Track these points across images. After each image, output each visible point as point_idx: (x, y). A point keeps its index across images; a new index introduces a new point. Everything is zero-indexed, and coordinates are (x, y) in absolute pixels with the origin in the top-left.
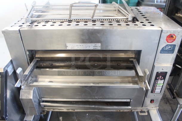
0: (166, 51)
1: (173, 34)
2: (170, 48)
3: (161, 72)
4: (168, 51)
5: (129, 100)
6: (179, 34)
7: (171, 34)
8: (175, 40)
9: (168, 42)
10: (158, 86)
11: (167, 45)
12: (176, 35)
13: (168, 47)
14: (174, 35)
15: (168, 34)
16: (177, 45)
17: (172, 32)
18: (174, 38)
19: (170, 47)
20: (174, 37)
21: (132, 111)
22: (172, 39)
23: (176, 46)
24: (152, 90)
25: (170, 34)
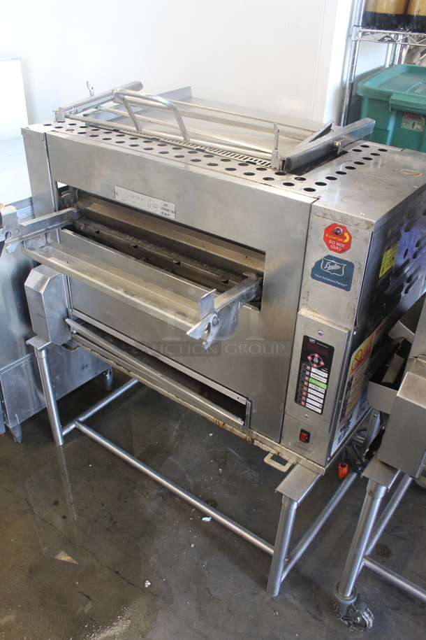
0: (327, 275)
1: (340, 226)
2: (339, 271)
3: (317, 341)
4: (334, 278)
5: (242, 401)
6: (358, 231)
7: (335, 225)
8: (348, 246)
9: (331, 249)
10: (314, 387)
11: (329, 257)
12: (351, 233)
13: (333, 264)
14: (345, 230)
15: (329, 222)
16: (356, 266)
17: (338, 217)
18: (346, 241)
19: (338, 267)
20: (345, 238)
21: (253, 442)
22: (340, 242)
23: (356, 270)
24: (297, 393)
25: (333, 222)
